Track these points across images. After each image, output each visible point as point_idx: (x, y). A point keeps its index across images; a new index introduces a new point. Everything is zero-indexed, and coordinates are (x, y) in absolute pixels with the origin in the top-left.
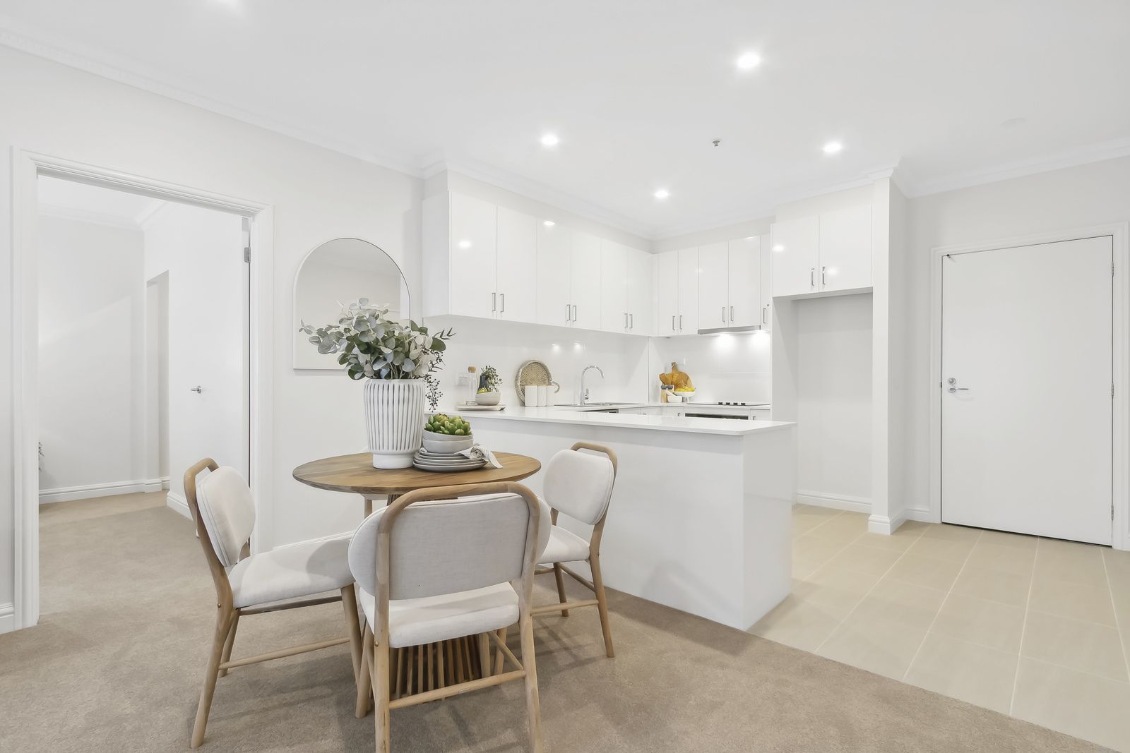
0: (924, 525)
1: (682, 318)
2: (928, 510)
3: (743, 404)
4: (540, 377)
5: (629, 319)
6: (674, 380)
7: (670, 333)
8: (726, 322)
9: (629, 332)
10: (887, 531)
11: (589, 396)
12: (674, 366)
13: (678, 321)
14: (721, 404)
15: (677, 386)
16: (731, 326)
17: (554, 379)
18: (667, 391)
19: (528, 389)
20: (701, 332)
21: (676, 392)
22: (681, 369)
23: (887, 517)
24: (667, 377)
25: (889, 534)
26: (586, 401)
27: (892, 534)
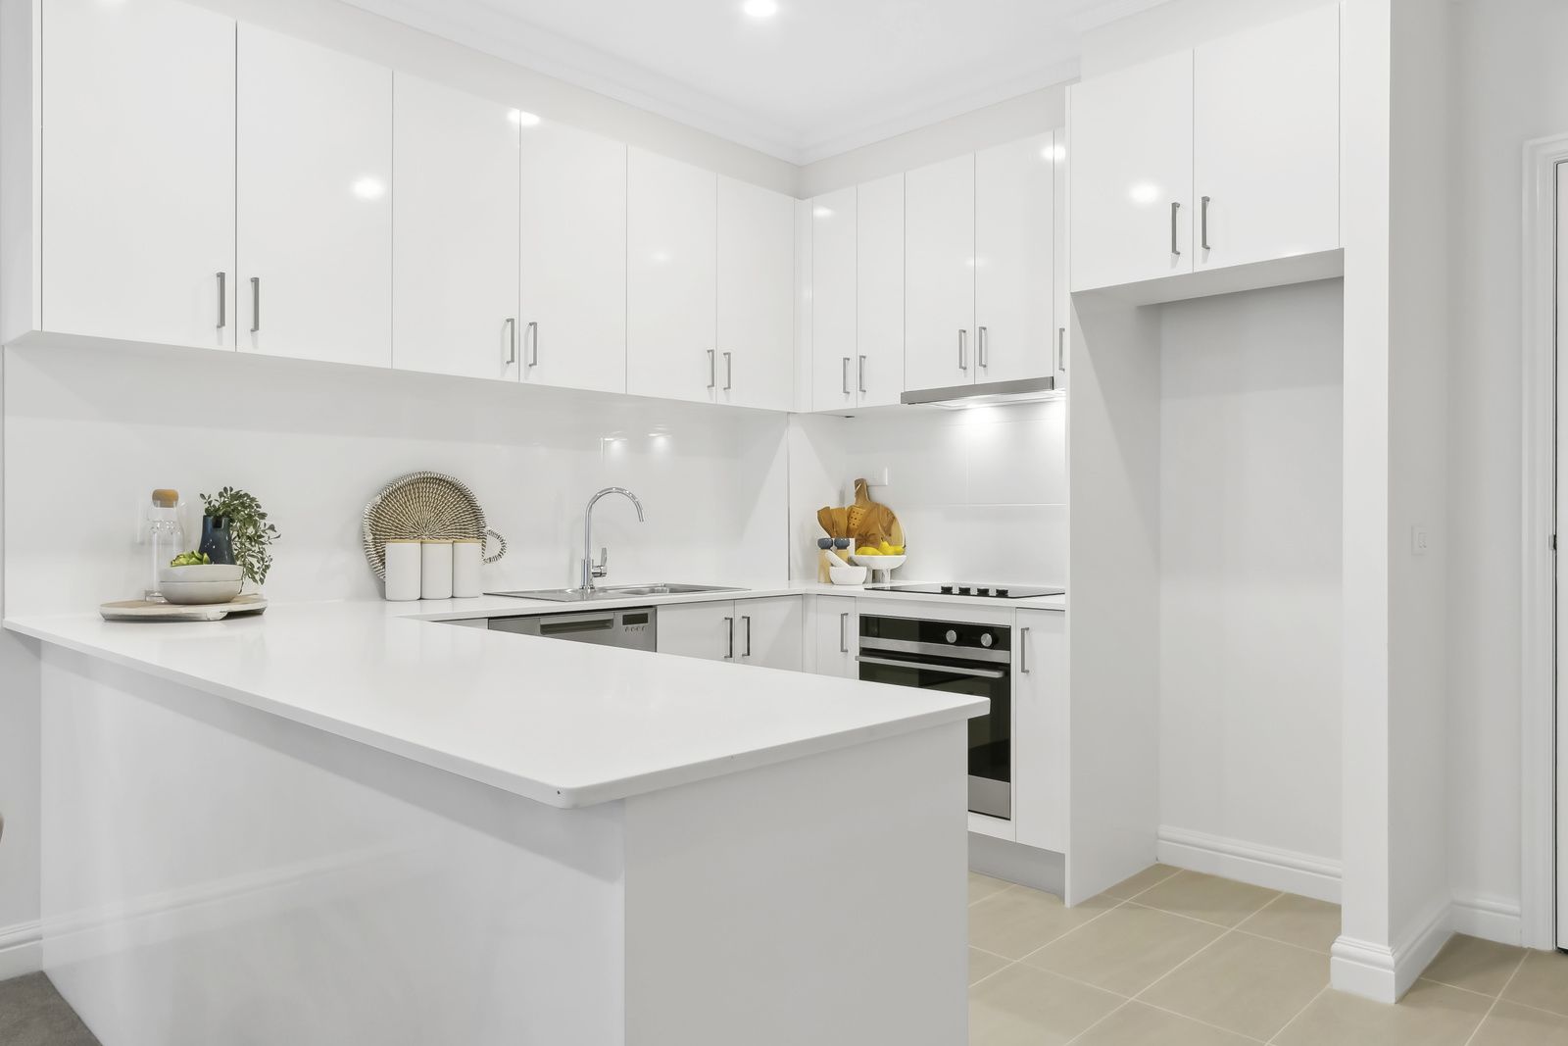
0: (1508, 955)
1: (866, 362)
2: (1516, 909)
3: (1002, 594)
4: (447, 517)
5: (718, 364)
6: (855, 523)
7: (840, 403)
8: (970, 370)
9: (720, 398)
10: (1384, 988)
11: (609, 567)
12: (862, 488)
13: (855, 370)
14: (947, 591)
15: (865, 540)
16: (983, 379)
17: (491, 523)
18: (831, 555)
19: (396, 550)
20: (910, 398)
21: (856, 557)
22: (879, 496)
23: (1387, 949)
24: (835, 517)
25: (1393, 1001)
26: (598, 583)
27: (1402, 999)
